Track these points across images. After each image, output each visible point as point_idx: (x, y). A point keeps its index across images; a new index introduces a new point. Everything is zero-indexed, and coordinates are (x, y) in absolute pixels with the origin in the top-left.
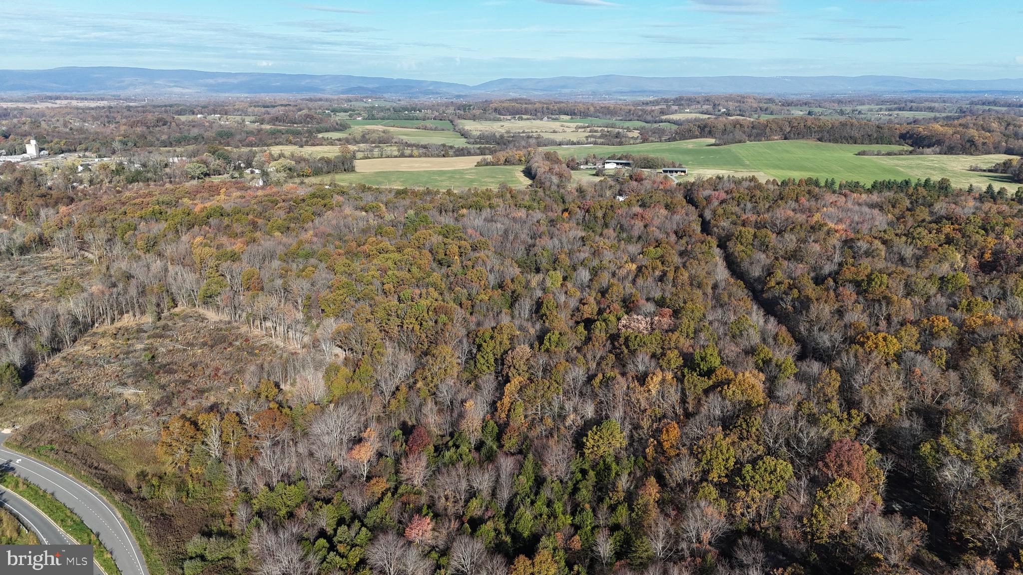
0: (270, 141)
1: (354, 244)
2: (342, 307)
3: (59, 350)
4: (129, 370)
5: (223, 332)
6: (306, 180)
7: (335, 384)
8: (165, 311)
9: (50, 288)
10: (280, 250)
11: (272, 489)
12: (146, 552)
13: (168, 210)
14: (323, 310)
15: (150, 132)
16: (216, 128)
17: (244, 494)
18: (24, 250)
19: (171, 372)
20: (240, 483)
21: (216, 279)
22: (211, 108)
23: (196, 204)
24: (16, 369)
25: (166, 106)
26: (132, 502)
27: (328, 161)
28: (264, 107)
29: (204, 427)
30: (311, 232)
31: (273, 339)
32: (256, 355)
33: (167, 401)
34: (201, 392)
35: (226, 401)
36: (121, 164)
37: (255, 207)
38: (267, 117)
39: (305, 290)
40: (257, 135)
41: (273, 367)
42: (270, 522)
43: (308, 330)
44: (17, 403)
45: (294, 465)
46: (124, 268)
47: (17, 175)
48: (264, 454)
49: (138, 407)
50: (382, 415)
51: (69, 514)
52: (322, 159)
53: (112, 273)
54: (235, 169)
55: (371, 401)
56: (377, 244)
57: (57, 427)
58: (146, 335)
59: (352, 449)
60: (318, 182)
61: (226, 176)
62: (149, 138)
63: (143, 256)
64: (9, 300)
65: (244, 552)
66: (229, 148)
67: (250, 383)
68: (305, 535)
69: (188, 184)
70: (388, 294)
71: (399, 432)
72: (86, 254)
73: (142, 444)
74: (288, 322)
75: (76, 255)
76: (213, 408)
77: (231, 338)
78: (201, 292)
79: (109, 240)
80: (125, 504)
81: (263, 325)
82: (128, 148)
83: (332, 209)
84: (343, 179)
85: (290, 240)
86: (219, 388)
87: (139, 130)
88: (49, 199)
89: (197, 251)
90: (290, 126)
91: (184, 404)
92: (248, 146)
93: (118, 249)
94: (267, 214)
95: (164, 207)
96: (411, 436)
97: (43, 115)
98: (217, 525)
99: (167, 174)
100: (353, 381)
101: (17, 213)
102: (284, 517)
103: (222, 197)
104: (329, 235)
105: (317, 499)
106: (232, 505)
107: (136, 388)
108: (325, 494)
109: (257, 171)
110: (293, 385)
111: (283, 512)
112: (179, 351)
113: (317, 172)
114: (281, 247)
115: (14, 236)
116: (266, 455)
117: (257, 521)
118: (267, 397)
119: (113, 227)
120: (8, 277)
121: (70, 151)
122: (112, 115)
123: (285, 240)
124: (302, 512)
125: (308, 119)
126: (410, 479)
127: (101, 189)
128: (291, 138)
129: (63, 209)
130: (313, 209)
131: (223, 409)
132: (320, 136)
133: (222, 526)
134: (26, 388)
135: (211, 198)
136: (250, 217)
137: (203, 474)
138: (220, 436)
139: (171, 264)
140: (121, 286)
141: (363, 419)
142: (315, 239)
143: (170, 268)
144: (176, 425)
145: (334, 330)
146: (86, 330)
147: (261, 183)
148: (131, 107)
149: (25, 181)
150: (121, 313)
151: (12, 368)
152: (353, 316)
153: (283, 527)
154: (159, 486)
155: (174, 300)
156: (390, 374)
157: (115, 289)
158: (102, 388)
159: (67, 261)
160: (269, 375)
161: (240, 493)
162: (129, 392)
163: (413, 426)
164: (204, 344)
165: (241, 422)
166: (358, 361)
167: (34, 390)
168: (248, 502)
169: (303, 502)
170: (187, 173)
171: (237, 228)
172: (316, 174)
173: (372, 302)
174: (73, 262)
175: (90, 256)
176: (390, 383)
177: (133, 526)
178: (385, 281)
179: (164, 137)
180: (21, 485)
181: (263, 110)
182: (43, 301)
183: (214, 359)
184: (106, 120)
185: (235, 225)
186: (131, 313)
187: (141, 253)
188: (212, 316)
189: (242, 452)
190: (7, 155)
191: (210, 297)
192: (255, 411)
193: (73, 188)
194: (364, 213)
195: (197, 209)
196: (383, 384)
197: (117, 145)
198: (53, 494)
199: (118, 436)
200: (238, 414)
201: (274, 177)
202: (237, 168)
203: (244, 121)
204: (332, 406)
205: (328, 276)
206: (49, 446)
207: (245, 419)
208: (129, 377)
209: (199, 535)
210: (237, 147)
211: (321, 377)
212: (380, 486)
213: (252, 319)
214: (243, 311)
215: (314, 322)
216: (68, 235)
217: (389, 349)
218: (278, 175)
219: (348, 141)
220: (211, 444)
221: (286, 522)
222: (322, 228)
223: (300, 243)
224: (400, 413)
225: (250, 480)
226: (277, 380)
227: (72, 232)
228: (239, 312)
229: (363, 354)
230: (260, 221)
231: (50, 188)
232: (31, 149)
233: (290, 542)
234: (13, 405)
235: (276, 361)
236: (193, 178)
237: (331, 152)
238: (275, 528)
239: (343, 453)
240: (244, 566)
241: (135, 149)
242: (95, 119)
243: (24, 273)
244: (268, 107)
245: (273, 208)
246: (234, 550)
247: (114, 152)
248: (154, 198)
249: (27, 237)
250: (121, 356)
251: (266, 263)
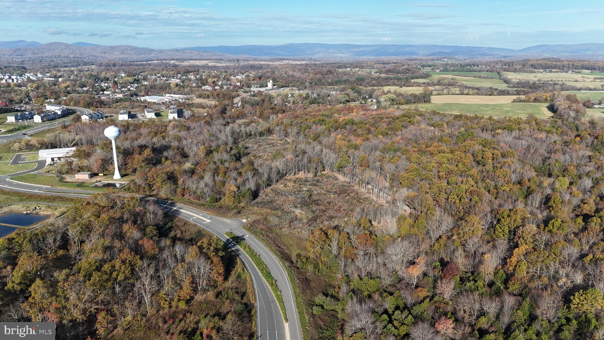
0: (384, 84)
1: (424, 146)
2: (412, 183)
3: (270, 185)
4: (299, 200)
5: (346, 187)
6: (401, 107)
7: (403, 227)
8: (319, 172)
9: (270, 154)
10: (381, 146)
11: (361, 279)
12: (296, 296)
13: (327, 119)
14: (401, 183)
15: (324, 78)
16: (356, 76)
17: (346, 278)
18: (261, 134)
19: (318, 204)
20: (345, 272)
21: (345, 158)
22: (355, 64)
23: (340, 117)
24: (251, 191)
25: (333, 64)
26: (293, 268)
27: (415, 96)
28: (383, 64)
29: (330, 237)
30: (400, 137)
31: (371, 195)
32: (361, 202)
33: (315, 219)
34: (331, 218)
35: (343, 225)
36: (308, 94)
37: (371, 120)
38: (384, 70)
39: (392, 170)
40: (377, 80)
41: (369, 211)
42: (358, 297)
43: (391, 193)
44: (250, 208)
45: (374, 268)
46: (303, 148)
47: (263, 97)
48: (359, 259)
49: (301, 220)
50: (429, 251)
51: (265, 267)
52: (411, 95)
53: (297, 150)
54: (363, 99)
55: (423, 241)
56: (438, 147)
57: (265, 223)
58: (308, 183)
59: (408, 267)
60: (408, 108)
61: (358, 102)
62: (323, 81)
63: (312, 142)
64: (252, 158)
65: (343, 310)
66: (362, 87)
67: (356, 218)
68: (376, 310)
69: (338, 106)
70: (441, 178)
71: (438, 264)
72: (287, 139)
73: (300, 239)
74: (380, 187)
75: (283, 139)
76: (336, 228)
77: (350, 191)
78: (337, 164)
79: (298, 133)
80: (289, 268)
81: (367, 186)
82: (312, 86)
83: (413, 124)
84: (422, 107)
85: (387, 141)
86: (340, 217)
87: (318, 76)
88: (275, 110)
89: (338, 142)
90: (396, 75)
91: (322, 222)
92: (371, 86)
93: (301, 138)
94: (377, 125)
95: (325, 118)
96: (445, 268)
97: (277, 68)
98: (331, 291)
99: (328, 100)
100: (414, 228)
101: (260, 117)
102: (366, 296)
103: (354, 114)
104: (410, 139)
105: (385, 291)
106: (340, 283)
107: (301, 210)
108: (390, 289)
109: (374, 100)
110: (379, 223)
111: (366, 293)
112: (323, 194)
113: (408, 102)
114: (382, 144)
115: (258, 127)
117: (351, 295)
118: (364, 227)
119: (301, 126)
120: (253, 147)
121: (286, 86)
122: (307, 68)
123: (384, 140)
124: (376, 296)
125: (407, 71)
126: (442, 293)
127: (297, 106)
128: (396, 82)
129: (280, 115)
130: (403, 123)
131: (341, 229)
132: (413, 81)
133: (333, 293)
134: (254, 201)
135: (349, 114)
136: (368, 126)
137: (327, 262)
138: (338, 244)
139: (325, 148)
140: (300, 157)
141: (417, 251)
142: (401, 141)
143: (324, 150)
144: (317, 233)
145: (406, 195)
146: (283, 177)
147: (376, 107)
148: (317, 64)
149: (265, 100)
150: (299, 171)
151: (250, 191)
152: (418, 189)
153: (365, 302)
154: (306, 263)
155: (323, 167)
156: (437, 227)
157: (298, 158)
158: (287, 207)
159: (279, 142)
160: (366, 215)
161: (344, 277)
162: (298, 212)
163: (448, 262)
164: (336, 192)
165: (349, 238)
166: (418, 216)
167: (257, 203)
168: (348, 283)
169: (377, 290)
170: (338, 100)
171: (360, 131)
172: (407, 103)
173: (430, 182)
174: (281, 142)
175: (289, 140)
176: (436, 233)
177: (292, 281)
178: (440, 170)
179: (330, 80)
180: (247, 248)
181: (382, 65)
182: (266, 160)
183: (339, 201)
184: (304, 71)
185: (359, 130)
186: (303, 171)
187: (311, 141)
188: (341, 178)
189: (348, 254)
190: (259, 87)
191: (341, 168)
192: (357, 234)
193: (286, 105)
194: (433, 128)
195: (341, 120)
196: (431, 233)
197: (307, 84)
198: (259, 256)
199: (291, 233)
200: (348, 233)
201: (383, 104)
202: (364, 98)
203: (371, 72)
204: (400, 239)
205: (406, 163)
206: (261, 232)
207: (351, 237)
208: (298, 204)
209: (322, 294)
210: (366, 86)
211: (395, 221)
212: (423, 293)
213: (361, 182)
214: (357, 177)
215: (395, 189)
216: (280, 129)
217: (438, 212)
218: (385, 103)
219: (429, 84)
220: (333, 247)
221: (367, 300)
222: (406, 135)
223: (393, 143)
224: (440, 253)
225: (350, 271)
226: (370, 218)
227: (282, 127)
228: (355, 178)
229: (421, 212)
230: (372, 129)
231: (276, 105)
232: (270, 85)
233: (368, 312)
234: (248, 209)
235: (371, 208)
236: (341, 103)
237: (418, 90)
238: (361, 301)
239: (403, 268)
240: (342, 317)
241: (315, 86)
242: (299, 70)
243: (260, 146)
244: (385, 64)
245: (380, 122)
246: (339, 308)
247: (305, 88)
248: (321, 113)
249: (263, 128)
250: (296, 192)
251: (373, 152)
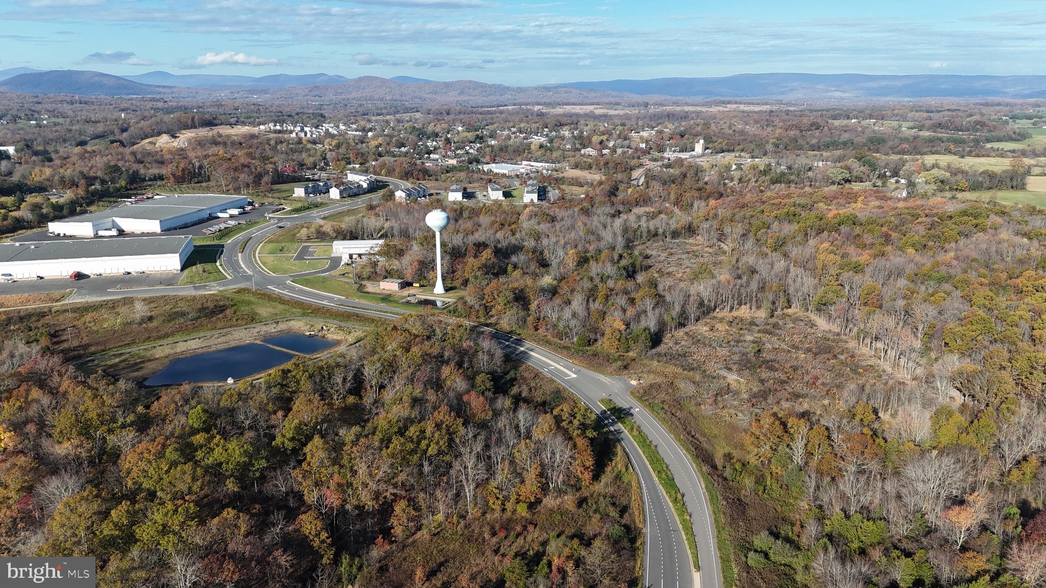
0: (925, 150)
1: (1004, 276)
2: (971, 345)
3: (684, 325)
4: (736, 358)
5: (830, 343)
6: (960, 195)
7: (943, 430)
8: (779, 310)
9: (688, 270)
10: (910, 269)
11: (847, 517)
12: (719, 529)
13: (803, 213)
14: (946, 344)
15: (802, 136)
16: (868, 134)
17: (817, 510)
18: (675, 234)
19: (772, 369)
20: (816, 498)
21: (834, 288)
22: (868, 112)
23: (830, 210)
24: (650, 333)
25: (822, 110)
26: (715, 477)
27: (991, 176)
28: (928, 112)
29: (792, 431)
30: (952, 254)
31: (881, 362)
32: (859, 374)
33: (763, 395)
34: (796, 396)
35: (818, 412)
36: (770, 165)
37: (893, 219)
38: (928, 123)
39: (930, 317)
40: (912, 142)
41: (874, 391)
42: (839, 550)
43: (923, 361)
44: (645, 361)
45: (877, 501)
46: (751, 263)
47: (683, 169)
48: (846, 478)
49: (737, 393)
50: (997, 483)
51: (665, 469)
52: (983, 173)
53: (740, 266)
54: (878, 177)
55: (986, 462)
56: (1036, 280)
57: (670, 391)
58: (757, 329)
59: (949, 508)
60: (974, 199)
61: (867, 183)
62: (800, 141)
63: (770, 254)
64: (656, 275)
65: (806, 568)
66: (878, 155)
67: (847, 401)
68: (874, 579)
69: (826, 189)
70: (1037, 341)
71: (1015, 510)
72: (722, 245)
73: (734, 428)
74: (902, 347)
75: (714, 245)
76: (804, 415)
77: (837, 351)
78: (816, 298)
79: (744, 235)
80: (709, 477)
81: (873, 344)
82: (779, 150)
83: (984, 230)
84: (1006, 198)
85: (925, 261)
86: (814, 397)
87: (792, 133)
88: (704, 193)
89: (822, 257)
90: (954, 134)
91: (778, 403)
92: (899, 153)
93: (749, 244)
94: (904, 228)
95: (799, 209)
96: (1031, 521)
97: (715, 118)
98: (785, 530)
99: (808, 178)
100: (968, 433)
101: (676, 203)
102: (855, 551)
103: (859, 205)
104: (974, 260)
105: (896, 547)
106: (804, 517)
107: (739, 375)
108: (905, 545)
109: (903, 181)
110: (893, 416)
111: (855, 545)
112: (783, 350)
113: (975, 187)
114: (912, 265)
115: (671, 222)
116: (849, 480)
117: (825, 543)
118: (862, 420)
119: (750, 224)
120: (659, 256)
121: (729, 151)
122: (771, 118)
123: (918, 258)
124: (876, 554)
125: (978, 127)
126: (1018, 570)
127: (747, 187)
128: (952, 147)
129: (712, 202)
130: (961, 228)
131: (814, 419)
132: (989, 146)
133: (790, 533)
134: (654, 351)
135: (847, 205)
136: (885, 229)
137: (782, 476)
138: (806, 445)
139: (794, 266)
140: (745, 278)
141: (970, 479)
142: (955, 263)
143: (792, 269)
144: (767, 421)
145: (955, 369)
146: (708, 313)
147: (904, 194)
148: (791, 111)
149: (688, 175)
150: (740, 304)
151: (647, 331)
152: (984, 358)
153: (852, 561)
154: (741, 472)
155: (789, 301)
156: (1018, 438)
157: (739, 281)
158: (713, 367)
159: (706, 249)
160: (868, 399)
161: (814, 508)
162: (732, 378)
163: (1038, 511)
164: (809, 350)
165: (829, 437)
166: (979, 411)
167: (659, 355)
168: (821, 519)
169: (879, 543)
170: (828, 178)
171: (868, 239)
172: (974, 189)
173: (1013, 348)
174: (711, 250)
175: (725, 248)
176: (1015, 449)
177: (713, 500)
178: (1036, 326)
179: (814, 141)
180: (635, 430)
181: (925, 115)
182: (681, 280)
183: (815, 367)
184: (765, 123)
185: (865, 236)
186: (748, 305)
187: (768, 251)
188: (822, 323)
189: (824, 468)
190: (680, 152)
191: (825, 305)
192: (846, 431)
193: (725, 184)
194: (1025, 240)
195: (830, 215)
196: (1006, 447)
197: (769, 147)
198: (656, 447)
199: (715, 414)
200: (827, 429)
201: (921, 189)
202: (882, 177)
203: (900, 127)
204: (935, 452)
205: (961, 306)
206: (661, 405)
207: (834, 436)
208: (735, 364)
209: (767, 533)
210: (887, 154)
211: (929, 417)
212: (975, 563)
213: (862, 335)
214: (855, 325)
215: (933, 355)
216: (711, 226)
217: (1024, 409)
218: (926, 187)
219: (1024, 153)
220: (796, 450)
221: (856, 558)
222: (966, 252)
223: (937, 264)
224: (1021, 489)
225: (826, 499)
226: (876, 406)
227: (715, 224)
228: (851, 326)
229: (987, 405)
230: (894, 235)
231: (706, 183)
232: (699, 148)
233: (856, 579)
234: (642, 362)
235: (879, 386)
236: (833, 183)
237: (999, 165)
238: (844, 558)
239: (938, 509)
240: (804, 581)
241: (784, 151)
242: (756, 122)
243: (672, 254)
244: (932, 112)
245: (912, 222)
246: (798, 562)
247: (765, 154)
248: (792, 200)
249: (680, 223)
250: (732, 343)
251: (891, 280)
